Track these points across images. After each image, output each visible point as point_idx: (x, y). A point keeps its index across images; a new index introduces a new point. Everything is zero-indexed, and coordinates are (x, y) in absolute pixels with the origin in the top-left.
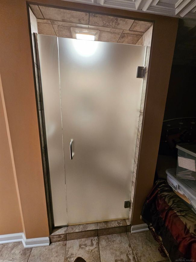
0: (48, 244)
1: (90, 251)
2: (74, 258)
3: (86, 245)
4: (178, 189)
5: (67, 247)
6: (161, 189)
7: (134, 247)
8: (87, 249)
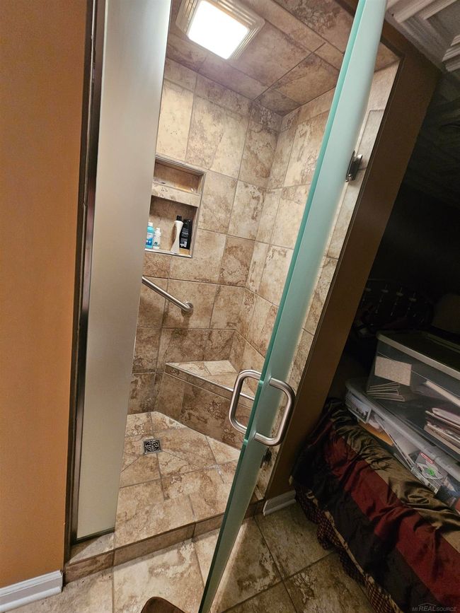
0: (58, 589)
1: (179, 575)
2: (138, 604)
3: (166, 566)
4: (370, 418)
5: (116, 583)
6: (337, 421)
7: (271, 544)
8: (170, 573)
